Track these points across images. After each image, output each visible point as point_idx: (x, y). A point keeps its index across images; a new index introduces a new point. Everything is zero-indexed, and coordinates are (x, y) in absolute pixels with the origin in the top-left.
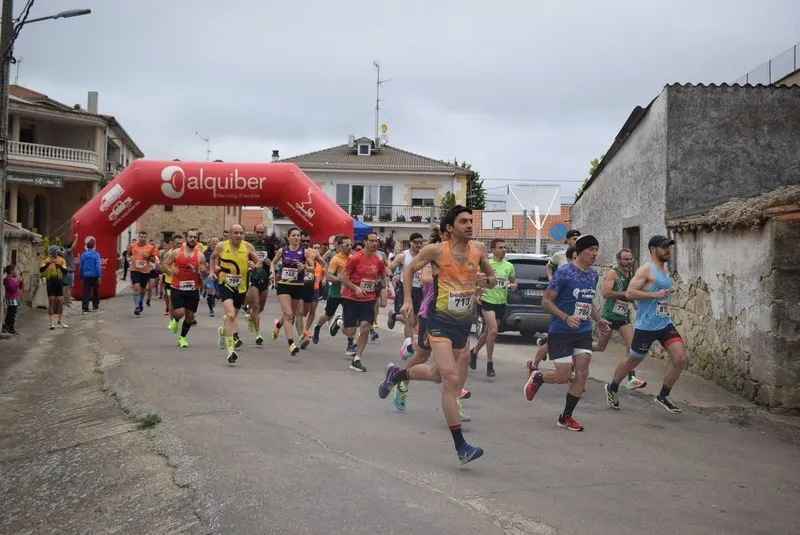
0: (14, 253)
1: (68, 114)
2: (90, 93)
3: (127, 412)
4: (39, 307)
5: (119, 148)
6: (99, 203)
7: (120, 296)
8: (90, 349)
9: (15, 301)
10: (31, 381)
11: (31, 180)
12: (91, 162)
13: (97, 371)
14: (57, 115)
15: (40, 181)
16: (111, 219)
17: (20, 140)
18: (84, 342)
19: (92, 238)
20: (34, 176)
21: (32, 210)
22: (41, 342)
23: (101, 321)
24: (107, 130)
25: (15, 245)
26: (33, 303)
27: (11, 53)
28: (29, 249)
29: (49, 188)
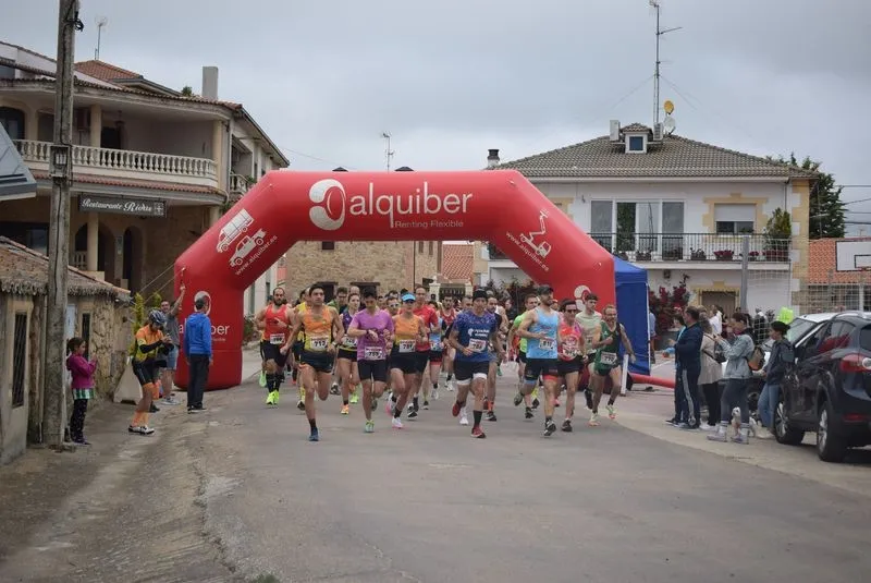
0: (86, 319)
1: (171, 102)
2: (205, 69)
3: (232, 569)
4: (124, 402)
5: (250, 153)
6: (215, 241)
7: (248, 383)
8: (193, 467)
9: (87, 392)
10: (101, 517)
11: (117, 206)
12: (206, 175)
13: (197, 503)
14: (155, 105)
15: (131, 207)
16: (233, 264)
17: (102, 146)
18: (184, 458)
19: (206, 294)
20: (123, 199)
21: (120, 252)
22: (122, 456)
23: (212, 424)
24: (232, 125)
25: (88, 306)
26: (116, 395)
27: (77, 13)
28: (109, 312)
29: (143, 218)
